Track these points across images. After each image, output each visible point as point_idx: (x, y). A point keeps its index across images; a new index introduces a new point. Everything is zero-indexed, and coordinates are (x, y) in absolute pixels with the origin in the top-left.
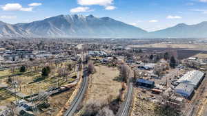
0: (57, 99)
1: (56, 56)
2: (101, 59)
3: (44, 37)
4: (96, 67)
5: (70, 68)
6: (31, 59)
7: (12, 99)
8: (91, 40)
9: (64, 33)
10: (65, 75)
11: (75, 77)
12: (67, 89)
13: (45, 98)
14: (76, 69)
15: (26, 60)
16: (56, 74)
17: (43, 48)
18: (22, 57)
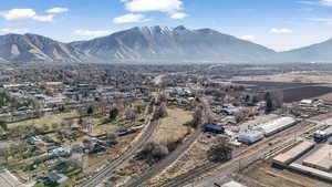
0: (124, 139)
1: (125, 94)
2: (180, 100)
3: (110, 63)
4: (168, 111)
5: (139, 110)
6: (97, 99)
7: (86, 137)
8: (177, 68)
9: (139, 56)
10: (133, 118)
11: (143, 120)
12: (133, 131)
13: (113, 138)
14: (146, 111)
15: (90, 100)
16: (124, 117)
17: (110, 83)
18: (86, 95)
